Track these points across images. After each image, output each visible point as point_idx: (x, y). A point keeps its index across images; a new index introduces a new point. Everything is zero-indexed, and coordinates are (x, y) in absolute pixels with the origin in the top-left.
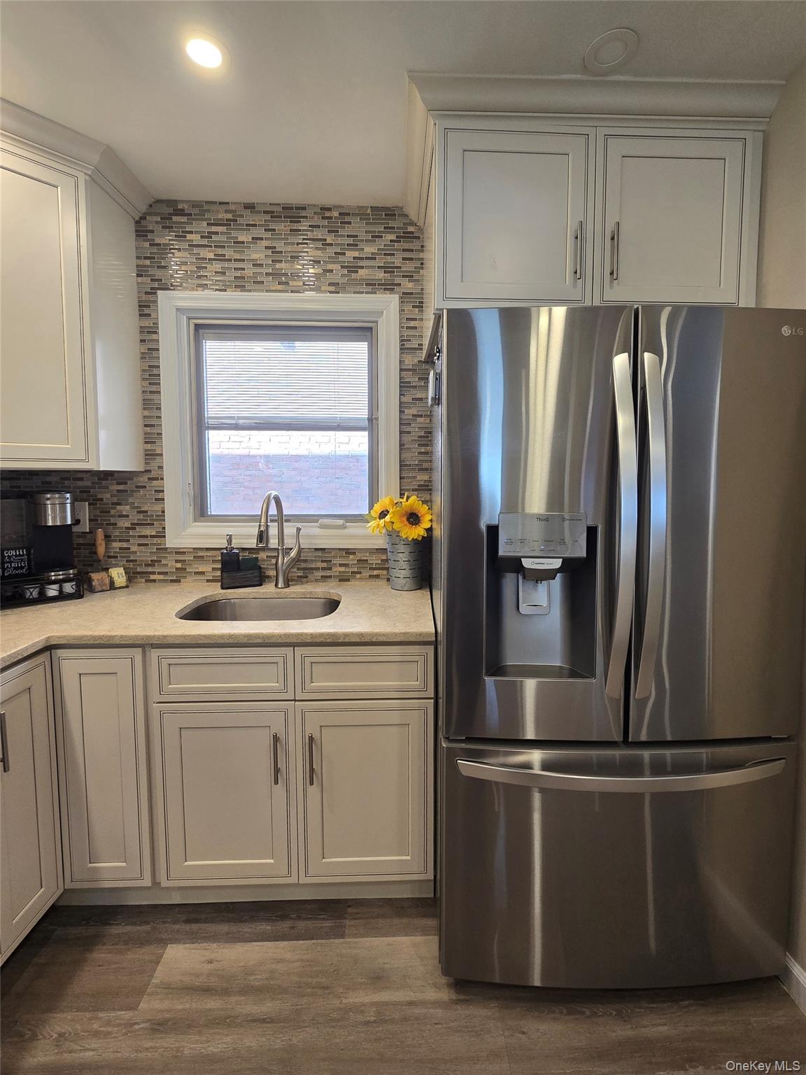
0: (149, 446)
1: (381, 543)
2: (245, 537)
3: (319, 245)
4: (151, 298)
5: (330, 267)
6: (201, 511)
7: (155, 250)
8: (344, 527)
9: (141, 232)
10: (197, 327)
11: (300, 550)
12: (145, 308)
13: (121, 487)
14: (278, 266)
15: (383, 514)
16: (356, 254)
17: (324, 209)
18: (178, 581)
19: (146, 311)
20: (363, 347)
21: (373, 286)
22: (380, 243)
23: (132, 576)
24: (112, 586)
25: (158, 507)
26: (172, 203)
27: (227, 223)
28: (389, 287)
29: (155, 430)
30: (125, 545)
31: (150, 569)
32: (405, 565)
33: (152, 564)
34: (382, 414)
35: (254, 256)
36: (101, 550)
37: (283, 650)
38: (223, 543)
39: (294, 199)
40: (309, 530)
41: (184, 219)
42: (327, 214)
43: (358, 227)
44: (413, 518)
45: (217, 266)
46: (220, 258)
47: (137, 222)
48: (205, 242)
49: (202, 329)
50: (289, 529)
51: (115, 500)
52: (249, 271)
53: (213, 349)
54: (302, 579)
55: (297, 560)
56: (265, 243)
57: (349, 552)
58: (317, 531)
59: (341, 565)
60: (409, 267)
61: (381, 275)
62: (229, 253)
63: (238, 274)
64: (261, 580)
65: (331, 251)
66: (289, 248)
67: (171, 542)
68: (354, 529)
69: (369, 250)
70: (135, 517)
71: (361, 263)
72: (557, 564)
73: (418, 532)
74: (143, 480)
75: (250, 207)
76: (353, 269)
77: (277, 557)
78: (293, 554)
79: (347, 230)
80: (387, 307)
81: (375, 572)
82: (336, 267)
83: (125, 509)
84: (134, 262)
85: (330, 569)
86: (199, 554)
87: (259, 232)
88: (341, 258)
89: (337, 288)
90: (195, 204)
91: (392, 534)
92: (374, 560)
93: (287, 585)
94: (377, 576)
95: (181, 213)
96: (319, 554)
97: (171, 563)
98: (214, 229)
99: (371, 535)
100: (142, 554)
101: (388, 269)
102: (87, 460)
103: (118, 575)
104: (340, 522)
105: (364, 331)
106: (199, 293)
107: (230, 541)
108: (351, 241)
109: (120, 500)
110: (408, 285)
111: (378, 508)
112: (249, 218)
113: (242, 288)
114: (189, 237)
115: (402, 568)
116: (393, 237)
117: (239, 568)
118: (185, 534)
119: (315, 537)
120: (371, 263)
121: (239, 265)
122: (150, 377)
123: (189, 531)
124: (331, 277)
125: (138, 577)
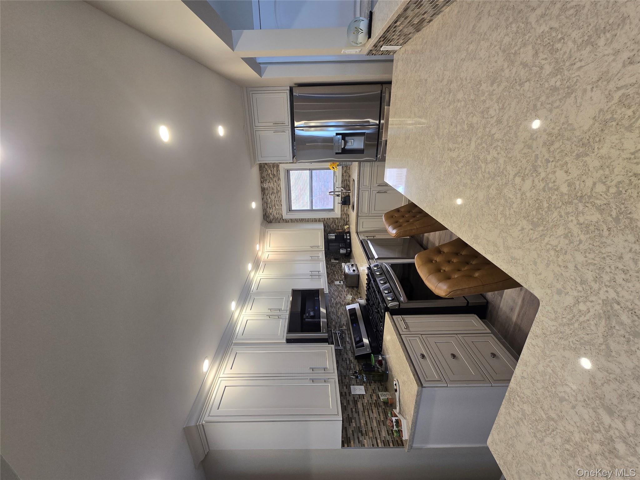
0: (317, 221)
1: (341, 167)
2: (338, 200)
3: (269, 183)
4: (284, 220)
5: (274, 181)
6: (333, 210)
7: (274, 219)
8: (336, 176)
9: (271, 222)
10: (289, 211)
11: (342, 187)
12: (286, 221)
13: (327, 227)
14: (275, 193)
16: (271, 175)
17: (261, 182)
18: (348, 215)
19: (287, 221)
20: (291, 172)
21: (278, 170)
23: (346, 224)
24: (349, 228)
25: (331, 219)
26: (264, 216)
27: (267, 204)
29: (314, 220)
30: (340, 226)
31: (345, 221)
33: (344, 220)
34: (309, 167)
35: (273, 198)
36: (341, 231)
37: (360, 191)
38: (340, 205)
39: (260, 189)
40: (337, 185)
41: (267, 213)
42: (262, 181)
43: (265, 174)
45: (277, 206)
46: (274, 205)
47: (269, 223)
48: (271, 209)
49: (290, 210)
50: (337, 190)
51: (329, 228)
52: (277, 199)
53: (293, 208)
54: (349, 186)
55: (344, 188)
56: (270, 196)
57: (343, 175)
58: (337, 183)
59: (346, 176)
61: (275, 168)
62: (273, 204)
63: (278, 201)
64: (349, 196)
65: (271, 181)
66: (271, 190)
67: (339, 216)
68: (337, 174)
69: (270, 172)
70: (333, 224)
71: (273, 173)
72: (343, 141)
74: (325, 222)
75: (263, 199)
76: (274, 175)
77: (344, 193)
78: (343, 189)
79: (265, 177)
80: (283, 167)
81: (348, 168)
82: (274, 179)
83: (332, 226)
84: (277, 223)
85: (347, 180)
86: (342, 211)
87: (268, 197)
88: (272, 178)
89: (279, 179)
90: (263, 211)
91: (338, 165)
92: (345, 169)
93: (350, 190)
94: (349, 168)
95: (266, 214)
96: (343, 183)
97: (344, 217)
98: (268, 207)
99: (339, 170)
100: (342, 222)
102: (322, 230)
103: (346, 227)
104: (335, 177)
105: (288, 172)
106: (283, 210)
107: (340, 203)
108: (268, 176)
109: (329, 226)
111: (332, 168)
112: (265, 199)
113: (281, 201)
114: (271, 212)
117: (346, 201)
118: (337, 213)
119: (339, 183)
120: (273, 171)
121: (276, 201)
122: (302, 221)
123: (337, 212)
124: (277, 180)
125: (347, 223)
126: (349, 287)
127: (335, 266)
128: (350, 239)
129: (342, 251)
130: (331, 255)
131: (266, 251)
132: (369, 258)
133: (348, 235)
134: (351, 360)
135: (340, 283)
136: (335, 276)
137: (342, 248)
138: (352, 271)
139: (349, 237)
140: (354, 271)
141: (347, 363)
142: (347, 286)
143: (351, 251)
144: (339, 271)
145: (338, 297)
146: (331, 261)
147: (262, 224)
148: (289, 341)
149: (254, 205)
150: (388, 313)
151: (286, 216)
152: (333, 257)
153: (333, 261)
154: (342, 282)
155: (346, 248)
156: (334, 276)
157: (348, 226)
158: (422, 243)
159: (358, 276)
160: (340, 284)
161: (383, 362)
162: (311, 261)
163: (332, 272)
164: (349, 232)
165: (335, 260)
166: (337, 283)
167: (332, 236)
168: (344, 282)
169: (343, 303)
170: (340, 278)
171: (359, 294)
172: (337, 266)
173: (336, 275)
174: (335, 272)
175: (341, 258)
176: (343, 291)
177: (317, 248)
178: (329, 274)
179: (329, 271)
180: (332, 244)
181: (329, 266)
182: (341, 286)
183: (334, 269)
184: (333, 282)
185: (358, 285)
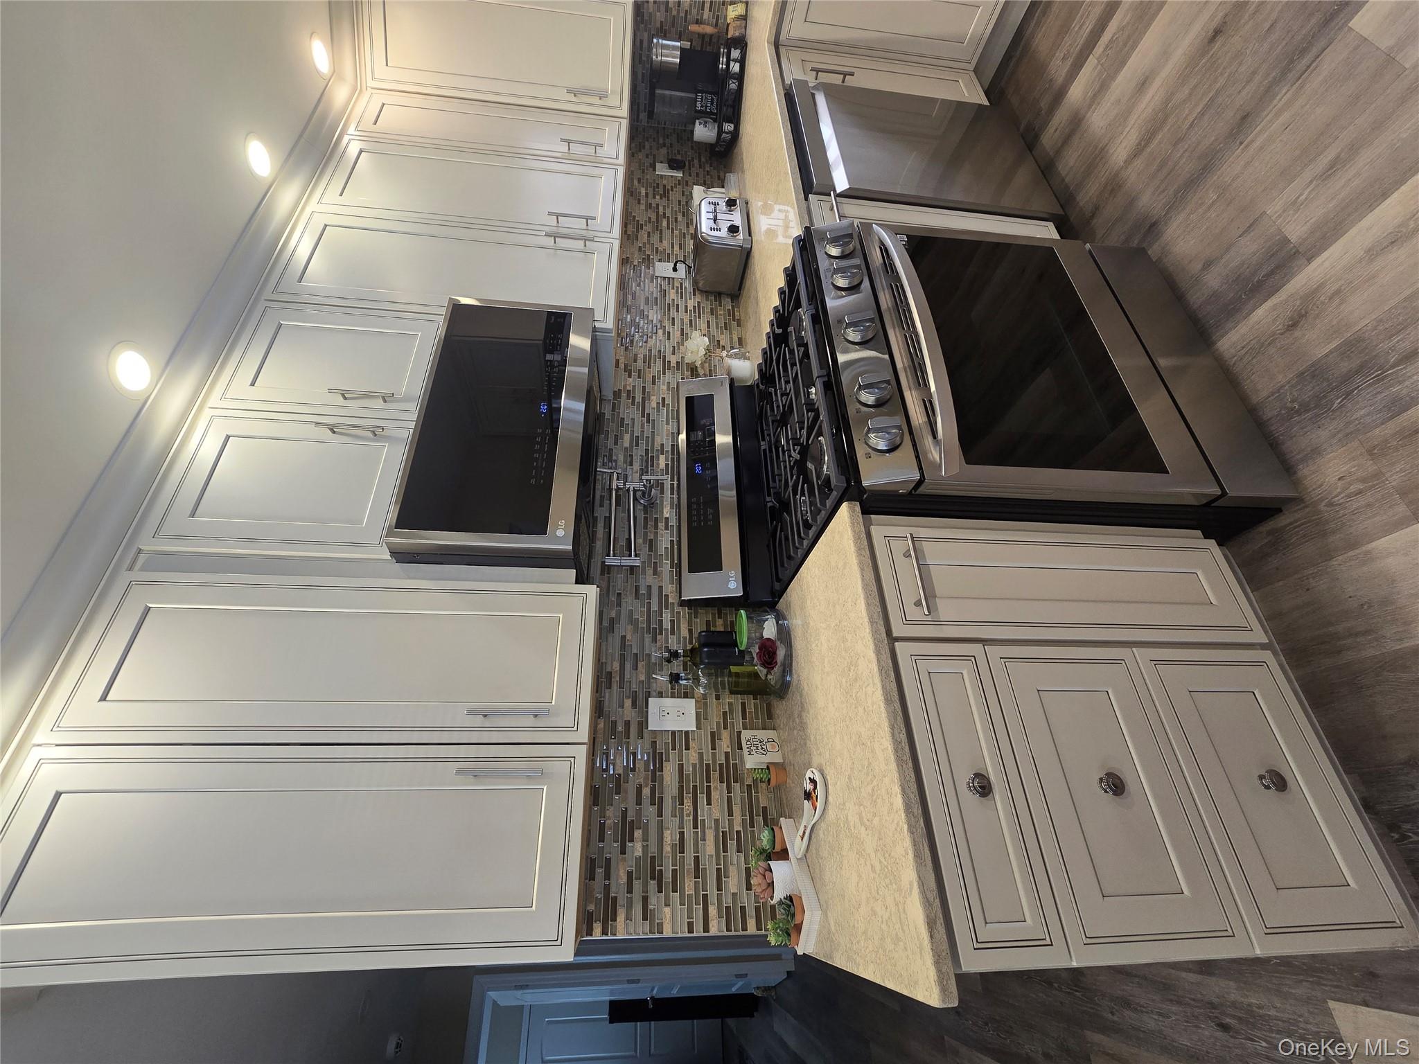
24: (744, 18)
36: (708, 31)
51: (661, 6)
102: (625, 8)
103: (732, 11)
126: (706, 293)
127: (665, 194)
128: (741, 77)
129: (704, 132)
130: (661, 141)
131: (369, 82)
132: (807, 187)
133: (734, 52)
135: (675, 269)
136: (661, 241)
137: (703, 115)
138: (724, 232)
139: (737, 67)
140: (733, 229)
142: (697, 289)
143: (736, 135)
144: (680, 218)
145: (660, 332)
146: (655, 170)
148: (403, 556)
150: (852, 510)
152: (664, 151)
153: (662, 170)
154: (681, 267)
155: (717, 119)
156: (655, 239)
157: (739, 9)
158: (1037, 137)
159: (746, 255)
160: (673, 275)
161: (781, 653)
162: (568, 158)
163: (654, 218)
164: (742, 42)
165: (671, 168)
166: (663, 268)
167: (669, 52)
168: (689, 272)
169: (673, 360)
170: (676, 248)
171: (739, 325)
172: (675, 196)
173: (667, 234)
174: (665, 223)
175: (696, 161)
176: (682, 308)
177: (596, 100)
178: (639, 227)
179: (641, 214)
180: (667, 92)
181: (643, 191)
182: (677, 284)
183: (661, 209)
184: (648, 261)
185: (740, 289)
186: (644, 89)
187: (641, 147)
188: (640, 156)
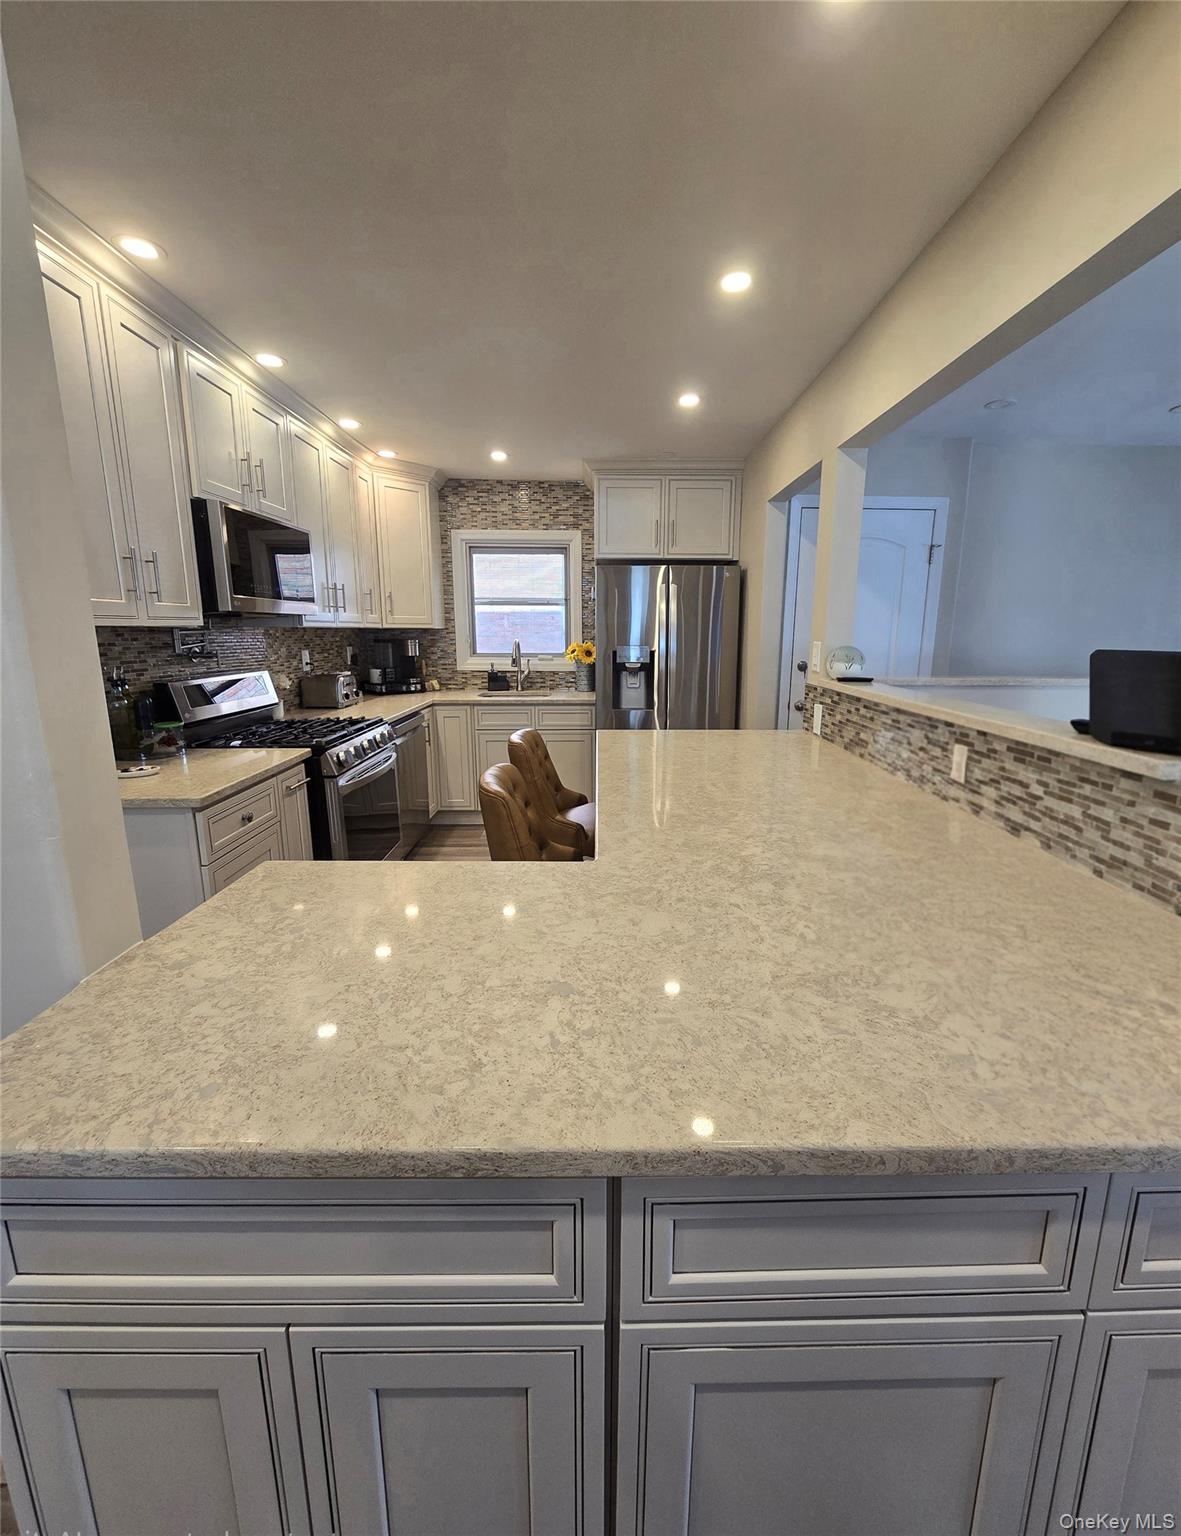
0: (447, 615)
1: (573, 668)
2: (504, 665)
3: (538, 502)
4: (448, 533)
5: (543, 515)
6: (474, 652)
7: (448, 506)
8: (552, 660)
9: (441, 497)
10: (471, 547)
11: (529, 672)
12: (444, 539)
13: (435, 636)
14: (516, 515)
15: (573, 652)
16: (558, 508)
17: (540, 483)
18: (463, 689)
19: (445, 541)
20: (560, 557)
21: (567, 526)
22: (571, 502)
23: (441, 684)
24: (434, 690)
25: (452, 649)
26: (458, 480)
27: (487, 491)
28: (576, 526)
29: (451, 606)
30: (436, 669)
31: (449, 682)
32: (585, 678)
33: (450, 679)
34: (572, 597)
35: (502, 509)
36: (424, 671)
37: (530, 707)
38: (489, 668)
40: (534, 661)
41: (465, 489)
42: (542, 485)
43: (559, 493)
44: (588, 653)
45: (483, 515)
46: (484, 511)
47: (439, 492)
48: (476, 502)
49: (473, 548)
50: (523, 661)
51: (430, 644)
52: (500, 517)
53: (478, 559)
54: (528, 688)
55: (528, 677)
56: (508, 502)
57: (555, 673)
58: (538, 662)
60: (587, 514)
61: (571, 519)
62: (488, 508)
63: (494, 519)
64: (508, 688)
65: (544, 506)
67: (459, 667)
68: (557, 661)
69: (564, 505)
70: (439, 654)
71: (560, 513)
72: (638, 665)
73: (590, 660)
74: (444, 633)
75: (500, 482)
76: (556, 516)
77: (517, 676)
78: (526, 673)
79: (553, 494)
80: (575, 538)
81: (569, 683)
82: (547, 515)
83: (435, 649)
84: (438, 513)
85: (545, 682)
86: (474, 674)
87: (502, 496)
88: (550, 510)
89: (547, 527)
91: (578, 662)
92: (569, 677)
93: (523, 690)
94: (572, 685)
95: (463, 486)
96: (540, 674)
97: (460, 679)
98: (481, 494)
99: (567, 664)
100: (445, 674)
101: (575, 516)
102: (432, 623)
103: (435, 683)
104: (550, 657)
105: (563, 550)
106: (473, 531)
107: (492, 666)
108: (555, 500)
109: (433, 643)
110: (587, 525)
111: (570, 649)
112: (500, 488)
113: (494, 527)
114: (467, 499)
115: (584, 682)
116: (578, 498)
117: (497, 681)
118: (467, 664)
119: (537, 665)
120: (566, 512)
121: (494, 514)
122: (447, 577)
123: (469, 662)
124: (543, 521)
125: (445, 686)
127: (339, 654)
128: (409, 692)
129: (376, 675)
131: (375, 475)
133: (419, 687)
134: (143, 675)
135: (307, 664)
137: (384, 675)
138: (341, 691)
139: (413, 689)
140: (345, 696)
141: (135, 662)
142: (300, 679)
143: (381, 694)
144: (330, 665)
145: (276, 656)
146: (348, 646)
147: (439, 472)
148: (199, 507)
149: (499, 456)
150: (306, 753)
151: (460, 537)
152: (357, 651)
153: (349, 651)
154: (307, 668)
155: (385, 681)
156: (318, 649)
157: (437, 687)
159: (337, 705)
160: (302, 663)
163: (328, 647)
164: (423, 690)
165: (352, 657)
166: (306, 656)
167: (413, 649)
168: (307, 673)
170: (317, 664)
172: (338, 661)
174: (326, 655)
175: (359, 671)
176: (289, 670)
177: (389, 609)
178: (321, 637)
179: (328, 638)
180: (390, 650)
181: (338, 639)
182: (300, 666)
183: (331, 652)
184: (307, 646)
185: (308, 708)
186: (387, 636)
187: (357, 635)
188: (353, 636)
